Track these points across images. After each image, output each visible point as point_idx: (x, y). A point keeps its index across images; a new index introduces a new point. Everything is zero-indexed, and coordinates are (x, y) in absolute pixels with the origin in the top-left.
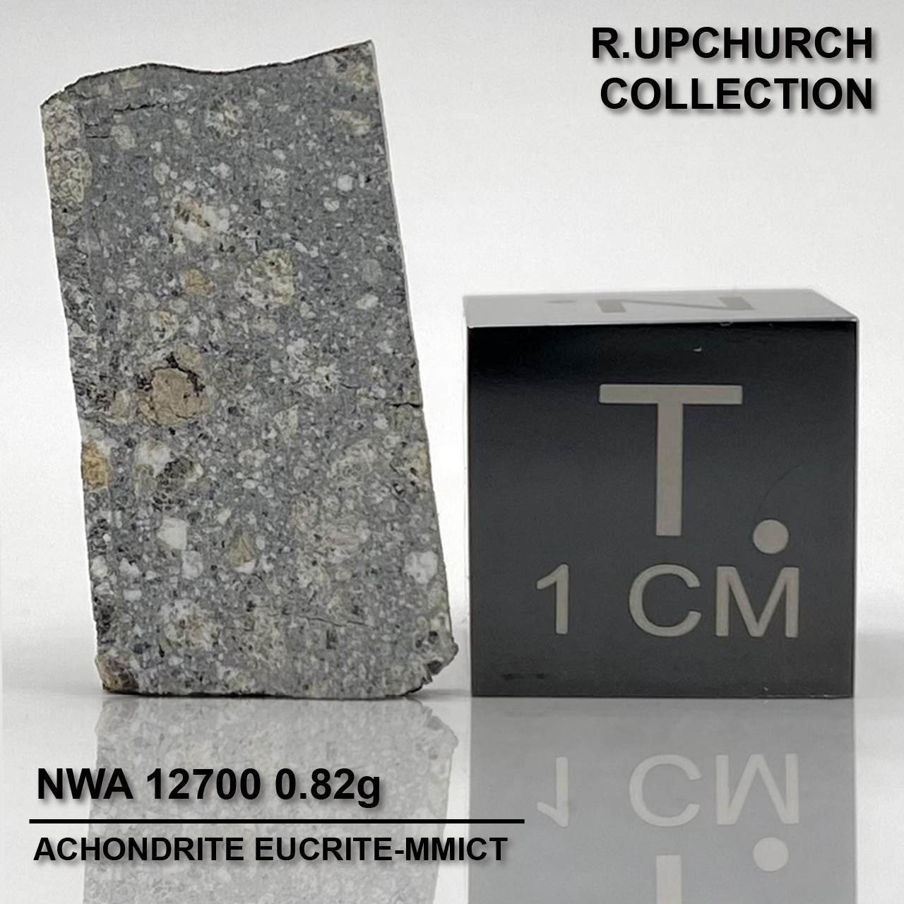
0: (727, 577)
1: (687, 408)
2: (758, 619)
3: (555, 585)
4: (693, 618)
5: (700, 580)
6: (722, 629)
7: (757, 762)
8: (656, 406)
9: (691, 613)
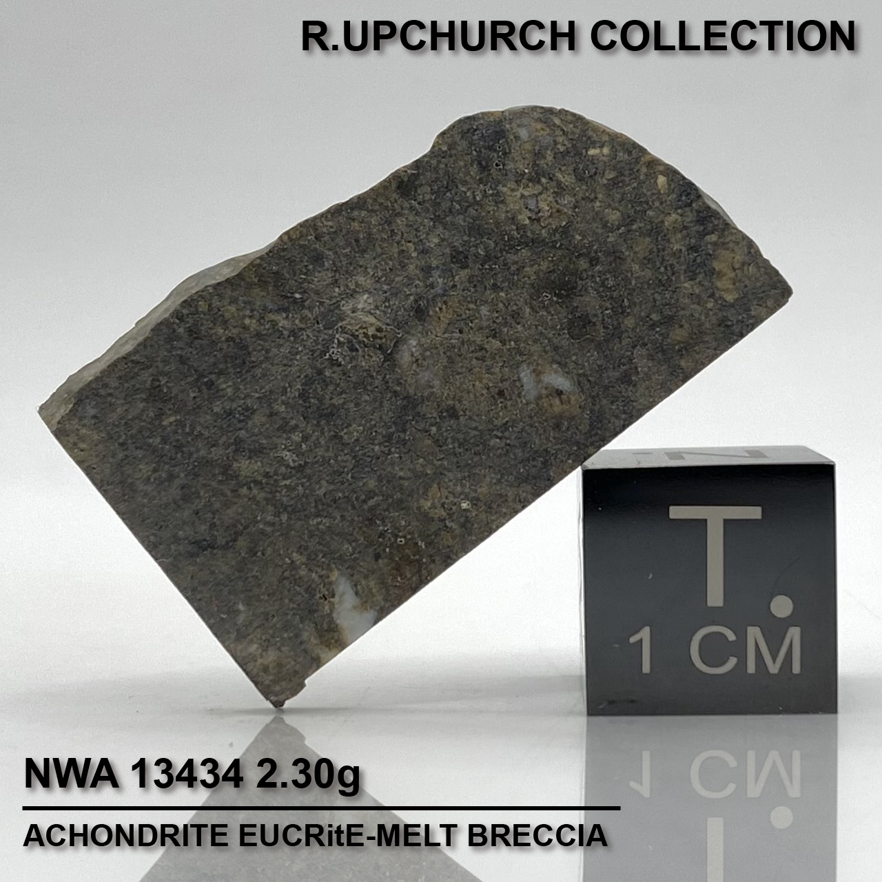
0: (754, 633)
1: (725, 521)
2: (774, 662)
3: (641, 640)
4: (733, 661)
5: (736, 636)
6: (751, 668)
7: (774, 755)
8: (706, 520)
9: (731, 658)
